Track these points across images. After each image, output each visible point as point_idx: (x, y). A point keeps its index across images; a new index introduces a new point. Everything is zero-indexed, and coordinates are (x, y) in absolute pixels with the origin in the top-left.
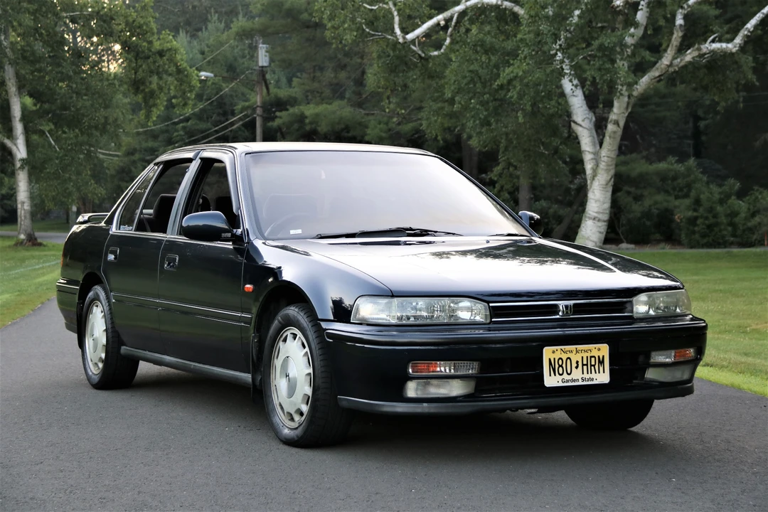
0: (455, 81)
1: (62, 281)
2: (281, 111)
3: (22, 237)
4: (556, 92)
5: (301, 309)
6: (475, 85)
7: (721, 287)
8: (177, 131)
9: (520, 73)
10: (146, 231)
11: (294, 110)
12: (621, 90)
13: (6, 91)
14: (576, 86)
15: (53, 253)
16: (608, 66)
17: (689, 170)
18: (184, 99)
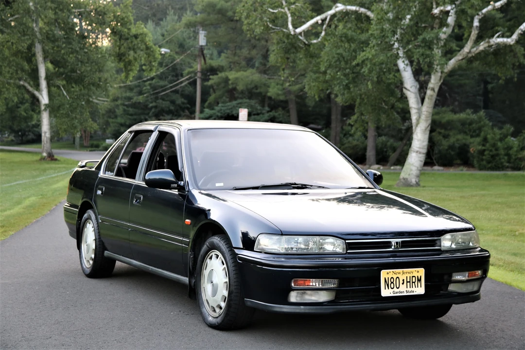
0: (327, 60)
1: (67, 205)
2: (213, 75)
3: (45, 154)
4: (393, 69)
5: (222, 239)
6: (340, 63)
7: (500, 200)
8: (145, 86)
9: (370, 57)
10: (122, 176)
11: (222, 75)
12: (437, 68)
13: (36, 60)
14: (407, 65)
15: (64, 165)
16: (428, 52)
17: (480, 118)
18: (150, 66)
